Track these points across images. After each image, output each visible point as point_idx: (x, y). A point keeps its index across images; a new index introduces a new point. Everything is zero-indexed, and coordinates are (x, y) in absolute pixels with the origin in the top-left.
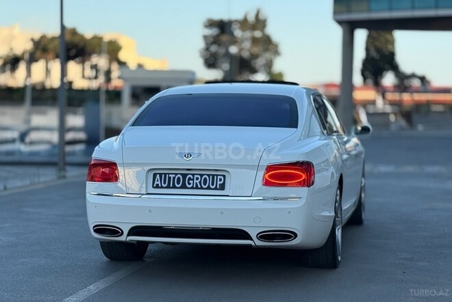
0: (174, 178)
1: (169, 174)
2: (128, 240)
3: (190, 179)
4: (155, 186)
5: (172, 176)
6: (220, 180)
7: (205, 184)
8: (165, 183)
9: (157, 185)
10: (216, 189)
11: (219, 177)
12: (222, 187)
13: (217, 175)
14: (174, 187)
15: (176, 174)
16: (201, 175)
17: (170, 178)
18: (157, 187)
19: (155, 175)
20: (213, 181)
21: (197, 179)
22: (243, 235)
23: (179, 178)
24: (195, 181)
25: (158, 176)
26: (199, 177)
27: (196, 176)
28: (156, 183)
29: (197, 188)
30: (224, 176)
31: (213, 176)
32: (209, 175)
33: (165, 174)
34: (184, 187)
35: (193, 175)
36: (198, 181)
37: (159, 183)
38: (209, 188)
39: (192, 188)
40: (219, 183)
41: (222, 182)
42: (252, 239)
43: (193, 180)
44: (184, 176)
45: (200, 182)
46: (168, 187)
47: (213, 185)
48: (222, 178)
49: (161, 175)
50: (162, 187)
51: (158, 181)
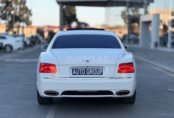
0: (81, 71)
1: (79, 69)
2: (61, 97)
3: (88, 71)
5: (80, 70)
7: (95, 73)
8: (77, 73)
9: (74, 74)
11: (100, 70)
12: (102, 74)
14: (82, 74)
15: (82, 69)
16: (93, 69)
17: (79, 71)
19: (73, 70)
20: (98, 71)
21: (91, 71)
22: (110, 93)
23: (83, 71)
24: (90, 72)
25: (74, 70)
26: (92, 70)
27: (90, 70)
28: (74, 73)
29: (91, 74)
30: (102, 69)
31: (98, 69)
32: (96, 69)
33: (77, 69)
34: (86, 74)
35: (89, 69)
36: (91, 72)
38: (96, 74)
39: (89, 74)
41: (101, 72)
42: (113, 95)
43: (89, 71)
44: (86, 70)
45: (92, 72)
46: (79, 74)
47: (98, 73)
48: (101, 70)
49: (75, 69)
50: (76, 74)
51: (74, 72)
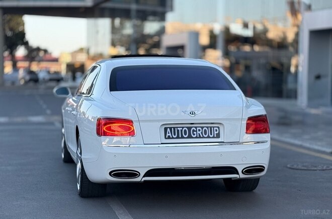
0: (182, 130)
1: (177, 127)
3: (194, 131)
4: (167, 137)
5: (180, 129)
6: (216, 130)
7: (206, 134)
8: (175, 135)
9: (169, 136)
10: (214, 137)
12: (218, 136)
13: (214, 127)
14: (183, 137)
15: (183, 128)
16: (202, 128)
17: (178, 131)
18: (169, 138)
19: (166, 129)
20: (210, 131)
21: (199, 130)
22: (233, 170)
23: (185, 130)
24: (198, 132)
25: (169, 130)
26: (200, 129)
27: (198, 128)
28: (168, 135)
29: (200, 137)
30: (219, 128)
31: (211, 127)
32: (207, 127)
33: (174, 128)
34: (190, 137)
35: (196, 127)
36: (200, 132)
37: (170, 134)
38: (208, 137)
39: (196, 137)
40: (215, 132)
41: (217, 132)
42: (238, 174)
43: (196, 131)
44: (189, 128)
45: (202, 133)
46: (178, 137)
47: (211, 135)
49: (171, 128)
50: (173, 138)
51: (169, 133)
